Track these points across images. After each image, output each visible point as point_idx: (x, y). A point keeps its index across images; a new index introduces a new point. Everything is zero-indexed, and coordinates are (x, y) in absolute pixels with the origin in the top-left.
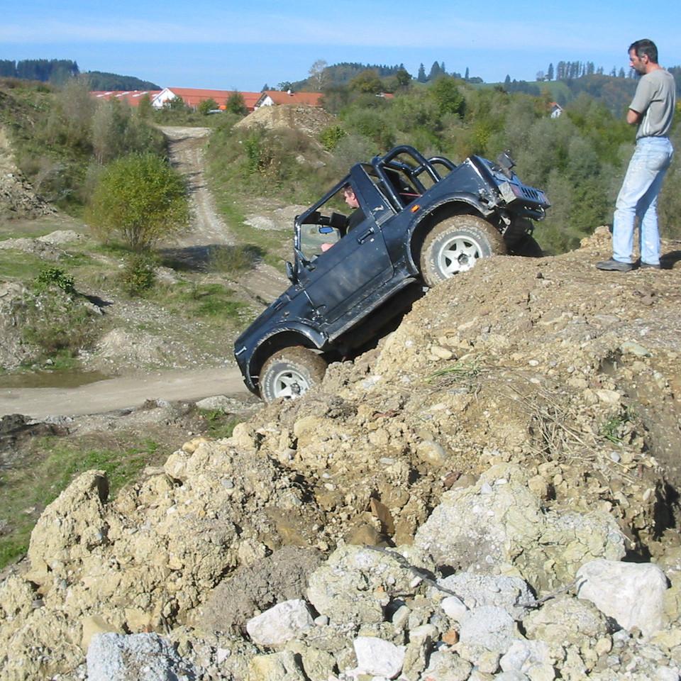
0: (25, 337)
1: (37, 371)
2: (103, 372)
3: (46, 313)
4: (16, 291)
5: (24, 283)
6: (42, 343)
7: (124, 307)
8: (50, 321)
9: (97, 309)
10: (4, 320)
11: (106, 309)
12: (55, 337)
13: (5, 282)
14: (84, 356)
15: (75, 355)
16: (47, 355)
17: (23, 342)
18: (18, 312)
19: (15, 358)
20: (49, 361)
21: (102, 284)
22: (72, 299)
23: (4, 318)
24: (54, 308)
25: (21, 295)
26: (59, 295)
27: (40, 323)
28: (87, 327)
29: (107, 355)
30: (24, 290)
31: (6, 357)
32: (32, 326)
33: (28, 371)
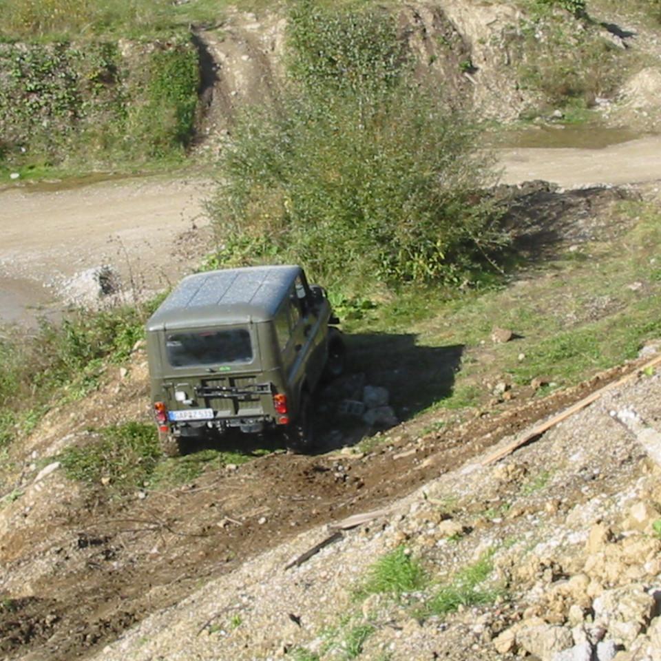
0: (523, 80)
1: (543, 127)
2: (634, 129)
3: (549, 47)
4: (507, 16)
5: (519, 6)
6: (545, 88)
7: (652, 39)
8: (554, 59)
9: (617, 41)
10: (493, 57)
11: (629, 41)
12: (564, 80)
13: (491, 4)
14: (604, 107)
15: (591, 105)
16: (554, 104)
17: (521, 86)
18: (512, 46)
19: (511, 109)
20: (557, 113)
21: (619, 6)
22: (585, 27)
23: (493, 53)
24: (561, 40)
25: (514, 21)
26: (566, 22)
27: (542, 60)
28: (605, 67)
29: (636, 105)
30: (518, 14)
31: (499, 107)
32: (531, 65)
33: (531, 126)
